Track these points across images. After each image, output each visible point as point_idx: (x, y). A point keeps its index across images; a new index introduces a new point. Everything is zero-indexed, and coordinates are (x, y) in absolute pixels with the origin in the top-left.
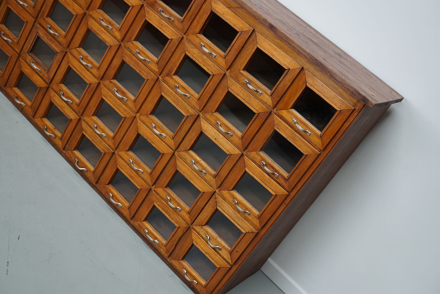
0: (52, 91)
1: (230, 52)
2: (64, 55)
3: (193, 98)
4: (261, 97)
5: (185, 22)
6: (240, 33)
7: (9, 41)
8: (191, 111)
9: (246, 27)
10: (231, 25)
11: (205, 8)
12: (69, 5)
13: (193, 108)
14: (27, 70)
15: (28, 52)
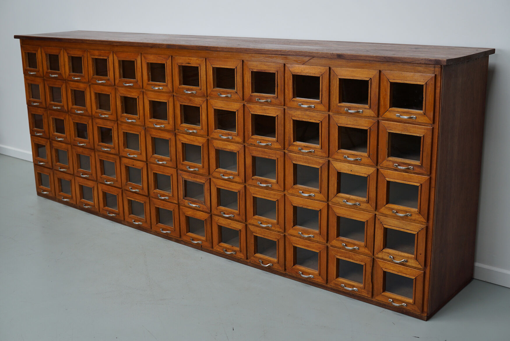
0: (215, 217)
1: (323, 96)
2: (209, 182)
3: (317, 150)
4: (364, 114)
5: (279, 97)
6: (321, 76)
7: (166, 199)
8: (321, 161)
9: (323, 69)
10: (311, 75)
11: (287, 76)
12: (194, 141)
13: (322, 157)
14: (190, 213)
15: (184, 198)
